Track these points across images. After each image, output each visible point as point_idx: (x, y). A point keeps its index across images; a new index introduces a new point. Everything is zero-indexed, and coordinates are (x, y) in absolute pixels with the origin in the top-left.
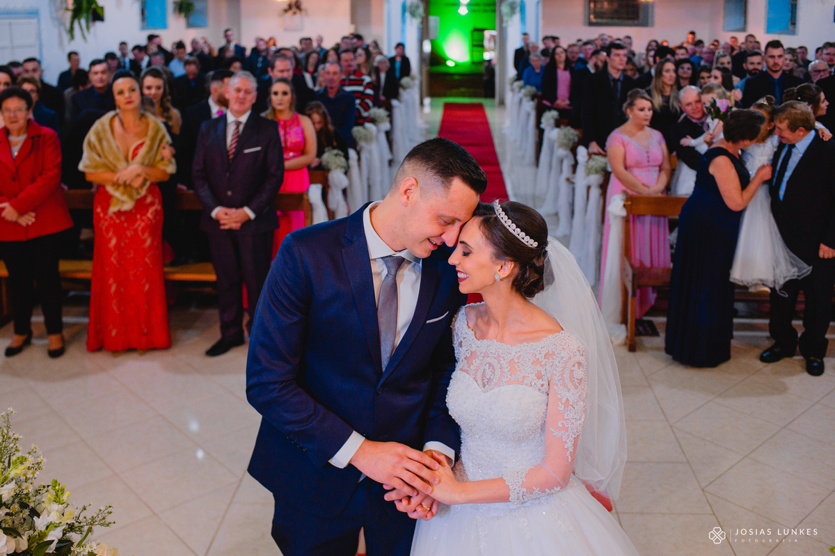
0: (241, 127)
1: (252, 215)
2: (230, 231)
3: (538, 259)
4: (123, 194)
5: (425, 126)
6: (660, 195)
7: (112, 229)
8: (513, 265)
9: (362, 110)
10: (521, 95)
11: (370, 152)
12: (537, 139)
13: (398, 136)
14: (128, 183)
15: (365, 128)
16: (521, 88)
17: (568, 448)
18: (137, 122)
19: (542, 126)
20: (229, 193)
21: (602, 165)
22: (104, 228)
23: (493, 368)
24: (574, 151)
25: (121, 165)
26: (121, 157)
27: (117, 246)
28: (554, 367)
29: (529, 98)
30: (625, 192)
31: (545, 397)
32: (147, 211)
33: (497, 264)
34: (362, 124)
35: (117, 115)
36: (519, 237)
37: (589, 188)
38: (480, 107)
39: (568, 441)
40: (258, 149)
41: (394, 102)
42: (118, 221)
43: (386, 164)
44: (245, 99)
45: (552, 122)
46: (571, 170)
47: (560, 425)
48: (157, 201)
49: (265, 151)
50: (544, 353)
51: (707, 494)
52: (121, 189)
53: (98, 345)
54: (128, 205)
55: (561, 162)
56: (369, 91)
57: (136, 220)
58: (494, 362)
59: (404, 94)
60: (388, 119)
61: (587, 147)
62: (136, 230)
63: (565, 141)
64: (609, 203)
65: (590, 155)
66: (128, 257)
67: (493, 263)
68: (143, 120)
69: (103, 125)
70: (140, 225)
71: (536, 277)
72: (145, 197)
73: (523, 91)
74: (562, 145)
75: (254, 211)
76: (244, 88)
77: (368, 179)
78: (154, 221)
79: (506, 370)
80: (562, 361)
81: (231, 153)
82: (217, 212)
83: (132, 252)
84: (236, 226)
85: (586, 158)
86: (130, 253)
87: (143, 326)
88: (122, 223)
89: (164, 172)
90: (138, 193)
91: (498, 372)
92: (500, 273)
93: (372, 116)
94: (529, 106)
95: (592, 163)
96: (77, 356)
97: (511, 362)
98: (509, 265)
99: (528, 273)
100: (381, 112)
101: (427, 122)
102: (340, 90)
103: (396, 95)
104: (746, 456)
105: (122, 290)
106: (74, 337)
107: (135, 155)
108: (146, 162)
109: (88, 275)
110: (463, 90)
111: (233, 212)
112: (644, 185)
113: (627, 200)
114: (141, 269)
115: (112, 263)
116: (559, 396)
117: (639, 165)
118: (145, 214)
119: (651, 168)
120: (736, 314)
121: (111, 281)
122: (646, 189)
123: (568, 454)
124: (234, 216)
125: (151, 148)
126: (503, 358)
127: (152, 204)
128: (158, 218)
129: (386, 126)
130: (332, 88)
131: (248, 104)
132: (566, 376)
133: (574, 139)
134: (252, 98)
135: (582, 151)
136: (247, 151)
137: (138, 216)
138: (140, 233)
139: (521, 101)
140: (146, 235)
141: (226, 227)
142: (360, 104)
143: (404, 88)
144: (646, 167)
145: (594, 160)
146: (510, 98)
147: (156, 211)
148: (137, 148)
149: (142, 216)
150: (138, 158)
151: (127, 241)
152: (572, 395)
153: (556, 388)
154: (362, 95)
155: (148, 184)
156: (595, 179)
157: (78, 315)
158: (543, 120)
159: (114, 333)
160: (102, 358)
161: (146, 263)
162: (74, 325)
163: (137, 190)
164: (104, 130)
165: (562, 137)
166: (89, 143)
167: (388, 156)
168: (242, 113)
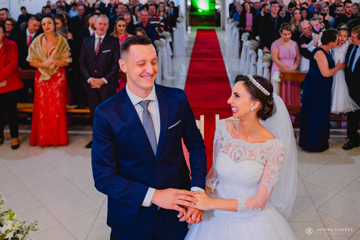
0: (102, 41)
1: (106, 82)
2: (96, 89)
3: (270, 101)
4: (45, 72)
5: (188, 40)
6: (294, 72)
7: (41, 89)
8: (260, 103)
9: (159, 32)
10: (232, 25)
11: (162, 52)
12: (240, 46)
13: (175, 44)
14: (47, 67)
15: (160, 41)
16: (232, 22)
17: (268, 191)
18: (53, 38)
19: (242, 40)
20: (96, 71)
21: (270, 58)
22: (38, 88)
23: (241, 153)
24: (256, 51)
25: (44, 59)
26: (44, 55)
27: (44, 96)
28: (270, 154)
29: (236, 27)
30: (280, 70)
31: (263, 167)
32: (58, 81)
33: (252, 103)
34: (159, 39)
35: (44, 35)
36: (262, 90)
37: (263, 68)
38: (214, 31)
39: (269, 188)
40: (109, 51)
41: (174, 29)
42: (44, 85)
43: (170, 57)
44: (104, 28)
45: (247, 37)
46: (255, 60)
47: (267, 180)
48: (63, 76)
49: (112, 52)
50: (266, 148)
51: (318, 212)
52: (44, 70)
53: (34, 143)
54: (48, 78)
55: (251, 56)
56: (162, 24)
57: (53, 85)
58: (242, 150)
59: (178, 25)
60: (171, 37)
61: (262, 49)
62: (52, 89)
63: (252, 47)
64: (273, 76)
65: (264, 53)
66: (49, 102)
67: (250, 102)
68: (56, 37)
69: (37, 40)
70: (54, 87)
71: (269, 109)
72: (56, 74)
73: (233, 23)
74: (251, 49)
75: (107, 79)
76: (103, 23)
77: (162, 65)
78: (61, 85)
79: (247, 155)
80: (274, 152)
81: (96, 52)
82: (90, 80)
83: (51, 99)
84: (98, 87)
85: (262, 54)
86: (50, 100)
87: (55, 135)
88: (46, 86)
89: (66, 62)
90: (52, 72)
91: (243, 155)
92: (254, 107)
93: (164, 35)
94: (236, 30)
95: (264, 57)
96: (25, 148)
97: (251, 151)
98: (258, 103)
99: (266, 107)
100: (168, 33)
101: (189, 38)
102: (148, 23)
103: (175, 26)
104: (337, 194)
105: (46, 117)
106: (24, 139)
107: (51, 54)
108: (56, 57)
109: (31, 110)
110: (206, 23)
111: (97, 80)
112: (287, 67)
113: (281, 74)
114: (54, 108)
115: (41, 104)
116: (270, 167)
117: (285, 58)
118: (57, 82)
119: (290, 59)
120: (331, 127)
121: (41, 113)
122: (288, 69)
123: (268, 194)
124: (97, 82)
125: (58, 50)
126: (247, 149)
127: (61, 77)
128: (63, 84)
129: (170, 40)
130: (144, 22)
131: (105, 31)
132: (275, 158)
133: (256, 46)
134: (107, 27)
135: (260, 51)
136: (104, 52)
137: (54, 83)
138: (54, 90)
139: (232, 28)
140: (57, 91)
141: (94, 87)
142: (158, 30)
143: (178, 22)
144: (288, 59)
145: (265, 55)
146: (228, 26)
147: (62, 80)
148: (52, 51)
149: (55, 82)
150: (52, 56)
151: (48, 94)
152: (276, 168)
153: (269, 163)
154: (159, 26)
155: (58, 68)
156: (266, 64)
157: (26, 129)
158: (243, 37)
159: (41, 137)
160: (36, 149)
161: (57, 104)
162: (24, 133)
163: (52, 70)
164: (37, 42)
165: (251, 45)
166: (31, 49)
167: (171, 54)
168: (102, 34)
